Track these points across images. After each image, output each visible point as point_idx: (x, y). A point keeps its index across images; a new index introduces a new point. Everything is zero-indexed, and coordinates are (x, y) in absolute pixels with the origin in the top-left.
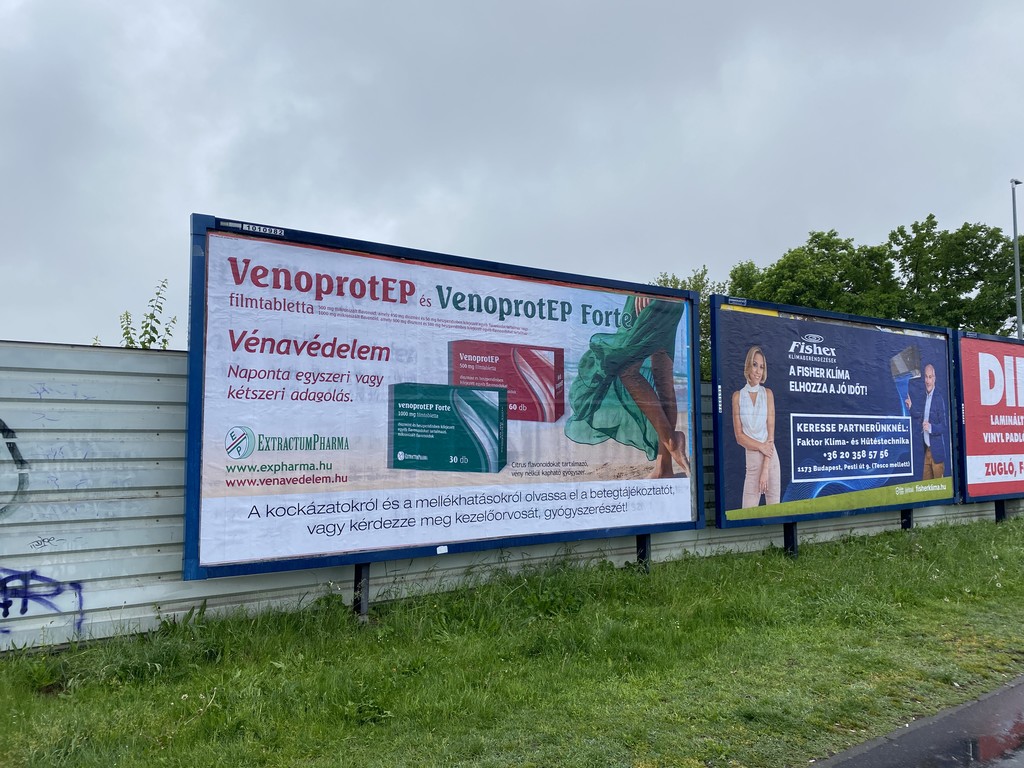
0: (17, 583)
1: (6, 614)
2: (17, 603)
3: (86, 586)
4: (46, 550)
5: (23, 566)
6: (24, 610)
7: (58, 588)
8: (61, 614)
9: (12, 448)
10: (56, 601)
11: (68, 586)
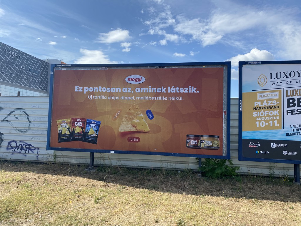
0: (28, 146)
4: (33, 140)
5: (29, 143)
6: (28, 152)
7: (35, 148)
8: (34, 154)
9: (28, 118)
10: (34, 151)
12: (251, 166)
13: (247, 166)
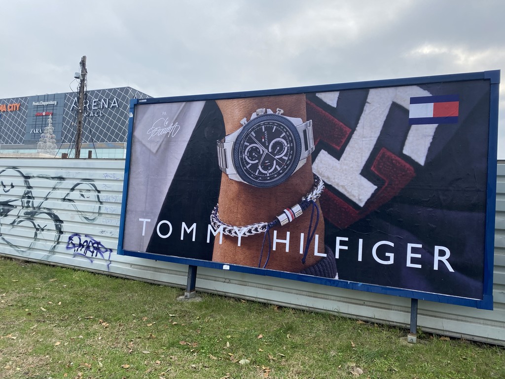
0: (95, 245)
1: (92, 256)
2: (95, 251)
3: (113, 251)
4: (103, 235)
5: (97, 239)
6: (96, 256)
7: (107, 250)
8: (104, 259)
9: (98, 197)
10: (104, 254)
11: (109, 250)
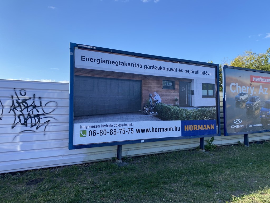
12: (223, 139)
13: (221, 140)
